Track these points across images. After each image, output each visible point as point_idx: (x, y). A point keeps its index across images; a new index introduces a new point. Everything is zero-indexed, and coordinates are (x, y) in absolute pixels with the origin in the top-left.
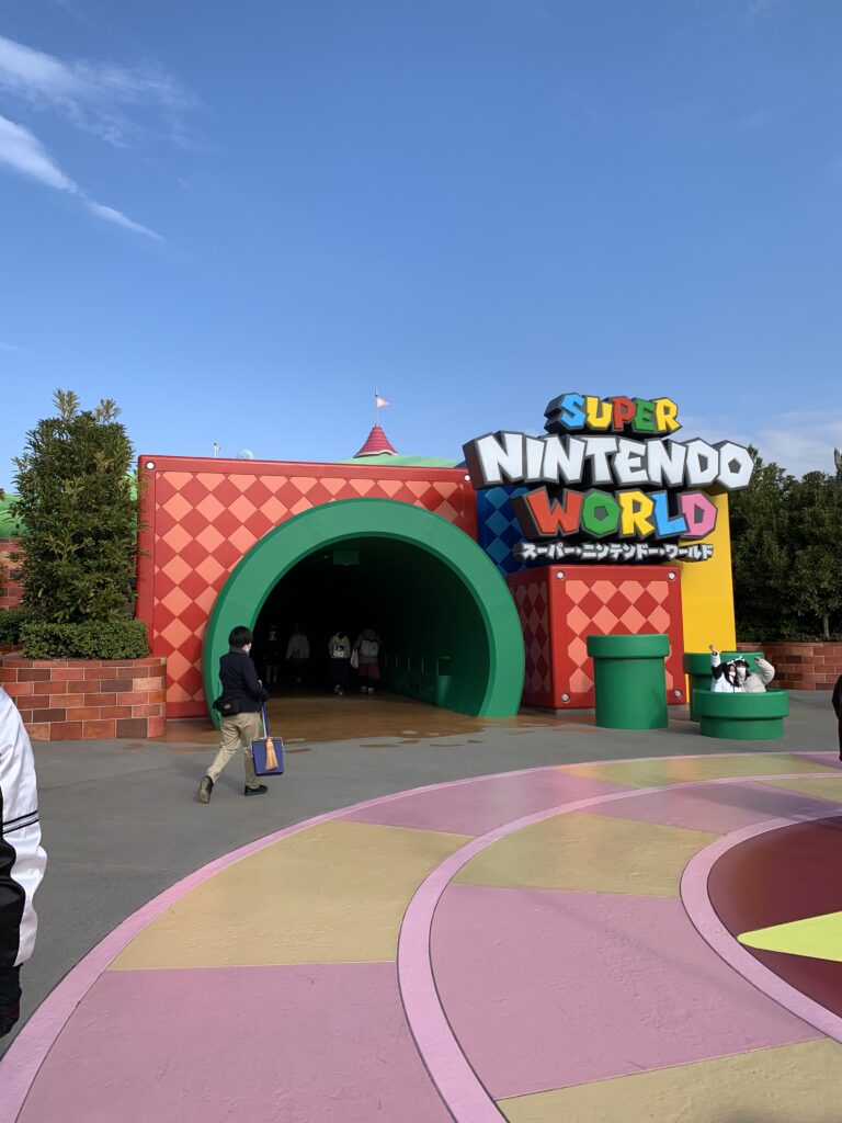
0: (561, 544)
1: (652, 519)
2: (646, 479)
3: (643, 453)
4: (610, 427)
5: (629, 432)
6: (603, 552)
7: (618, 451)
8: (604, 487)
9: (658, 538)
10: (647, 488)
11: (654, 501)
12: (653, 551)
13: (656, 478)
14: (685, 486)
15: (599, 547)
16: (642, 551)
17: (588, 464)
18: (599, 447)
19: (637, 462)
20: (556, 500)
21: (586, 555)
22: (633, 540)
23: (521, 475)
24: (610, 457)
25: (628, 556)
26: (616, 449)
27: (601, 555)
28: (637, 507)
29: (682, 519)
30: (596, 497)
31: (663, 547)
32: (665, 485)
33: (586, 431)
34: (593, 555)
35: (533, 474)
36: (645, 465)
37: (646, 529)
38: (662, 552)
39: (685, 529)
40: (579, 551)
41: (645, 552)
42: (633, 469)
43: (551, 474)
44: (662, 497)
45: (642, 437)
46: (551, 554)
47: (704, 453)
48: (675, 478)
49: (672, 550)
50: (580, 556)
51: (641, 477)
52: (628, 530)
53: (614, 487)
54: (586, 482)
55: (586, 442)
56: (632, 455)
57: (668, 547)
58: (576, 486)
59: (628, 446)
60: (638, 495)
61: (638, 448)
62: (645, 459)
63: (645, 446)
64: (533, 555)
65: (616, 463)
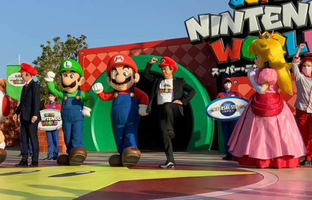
0: (233, 67)
1: (285, 47)
4: (258, 2)
5: (271, 2)
7: (264, 14)
8: (256, 34)
9: (288, 57)
10: (282, 31)
11: (286, 38)
13: (288, 24)
14: (308, 27)
17: (246, 23)
18: (252, 13)
19: (276, 18)
20: (228, 44)
23: (208, 35)
24: (259, 18)
26: (262, 13)
32: (294, 28)
33: (245, 6)
35: (215, 33)
36: (281, 18)
40: (243, 69)
42: (273, 22)
43: (225, 31)
44: (293, 35)
45: (279, 3)
46: (227, 72)
48: (301, 23)
51: (279, 25)
54: (245, 33)
55: (244, 12)
56: (273, 14)
58: (239, 36)
59: (270, 9)
60: (277, 35)
61: (278, 10)
62: (281, 15)
63: (281, 8)
64: (217, 73)
65: (263, 20)
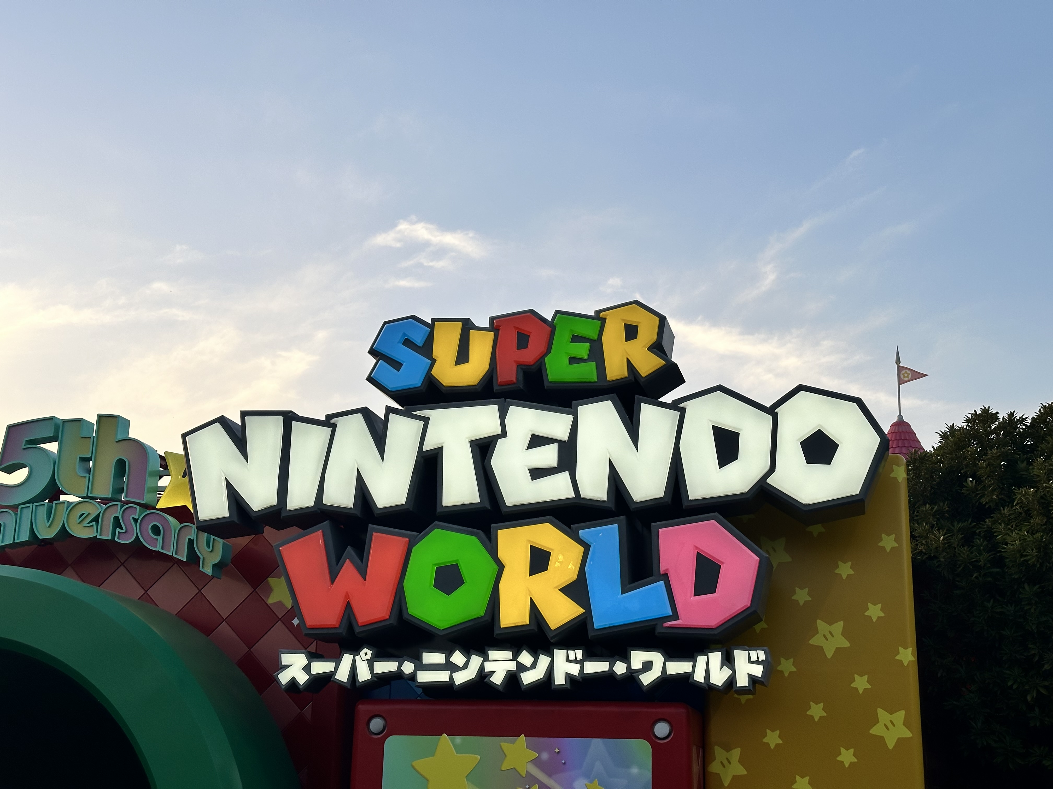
0: (367, 653)
1: (577, 589)
4: (485, 382)
5: (531, 389)
6: (466, 669)
7: (505, 434)
8: (463, 518)
11: (586, 545)
12: (596, 667)
13: (597, 490)
14: (673, 506)
15: (458, 658)
16: (565, 665)
17: (427, 468)
18: (455, 428)
19: (548, 456)
20: (349, 555)
21: (424, 677)
22: (536, 640)
23: (272, 500)
24: (482, 449)
25: (528, 678)
26: (497, 430)
27: (461, 678)
28: (540, 560)
29: (659, 587)
31: (626, 659)
33: (429, 395)
34: (443, 677)
35: (302, 498)
36: (567, 459)
37: (561, 613)
40: (408, 667)
41: (574, 670)
42: (538, 473)
43: (340, 496)
44: (608, 534)
45: (564, 398)
46: (343, 675)
47: (730, 423)
48: (647, 487)
49: (649, 666)
50: (410, 679)
51: (554, 489)
52: (514, 616)
53: (486, 516)
55: (426, 420)
56: (538, 441)
57: (638, 657)
58: (394, 520)
59: (527, 421)
61: (554, 423)
62: (568, 448)
63: (571, 417)
65: (497, 461)
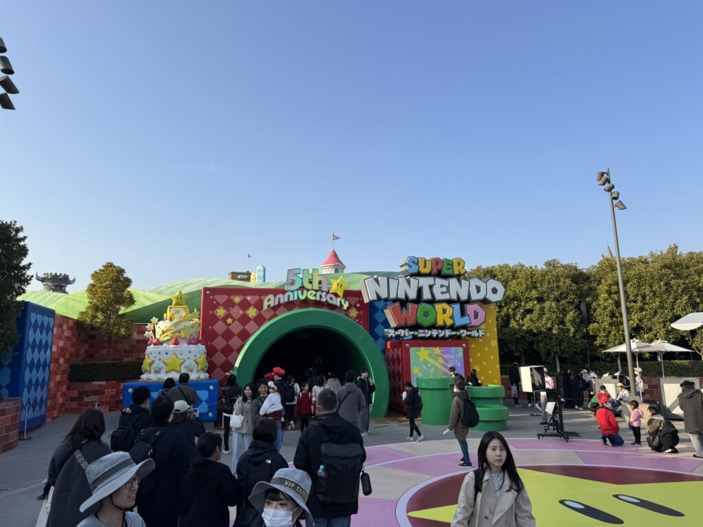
0: (407, 330)
1: (452, 317)
2: (449, 297)
3: (447, 285)
4: (431, 272)
5: (440, 275)
6: (428, 333)
7: (435, 284)
8: (428, 302)
9: (455, 327)
10: (450, 302)
11: (453, 308)
12: (454, 333)
13: (454, 297)
14: (469, 301)
15: (426, 331)
16: (448, 333)
17: (420, 290)
18: (425, 282)
19: (444, 289)
20: (404, 308)
21: (420, 335)
22: (443, 328)
23: (386, 296)
24: (431, 287)
25: (441, 335)
26: (433, 283)
27: (427, 335)
28: (444, 311)
29: (468, 317)
30: (423, 307)
31: (459, 331)
32: (458, 301)
33: (418, 274)
34: (423, 335)
35: (393, 296)
36: (448, 291)
37: (449, 322)
38: (458, 333)
39: (469, 322)
40: (416, 333)
41: (450, 333)
42: (443, 293)
43: (401, 296)
44: (457, 307)
45: (446, 277)
46: (402, 335)
47: (478, 285)
48: (464, 297)
49: (464, 333)
50: (417, 335)
51: (446, 296)
52: (440, 323)
53: (433, 301)
54: (419, 299)
55: (419, 280)
56: (442, 286)
57: (462, 331)
58: (414, 301)
59: (439, 281)
60: (445, 306)
61: (445, 282)
62: (448, 288)
63: (448, 281)
64: (394, 335)
65: (434, 290)
